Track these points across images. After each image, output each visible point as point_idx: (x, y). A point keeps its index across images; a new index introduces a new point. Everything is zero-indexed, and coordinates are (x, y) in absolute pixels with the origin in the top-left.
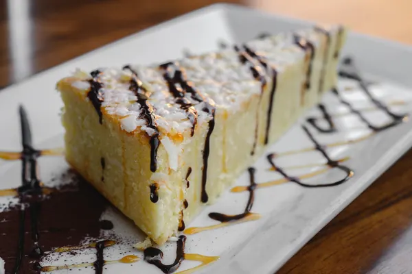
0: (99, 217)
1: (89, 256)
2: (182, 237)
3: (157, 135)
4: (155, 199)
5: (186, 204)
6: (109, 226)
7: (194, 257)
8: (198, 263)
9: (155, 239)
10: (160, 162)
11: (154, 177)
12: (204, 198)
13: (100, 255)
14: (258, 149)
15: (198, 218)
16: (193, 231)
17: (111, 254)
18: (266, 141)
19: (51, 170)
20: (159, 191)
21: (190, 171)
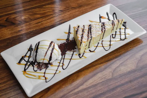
0: (75, 47)
1: (72, 53)
2: (84, 53)
3: (81, 42)
4: (80, 50)
5: (85, 49)
6: (76, 48)
7: (84, 57)
8: (84, 58)
9: (80, 53)
10: (81, 45)
11: (80, 47)
12: (89, 48)
13: (73, 53)
14: (100, 40)
15: (87, 51)
16: (86, 52)
17: (75, 53)
18: (102, 39)
19: (71, 37)
20: (81, 49)
21: (87, 45)
